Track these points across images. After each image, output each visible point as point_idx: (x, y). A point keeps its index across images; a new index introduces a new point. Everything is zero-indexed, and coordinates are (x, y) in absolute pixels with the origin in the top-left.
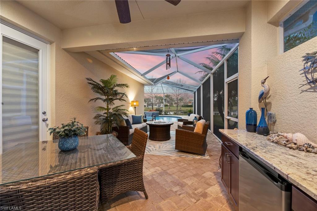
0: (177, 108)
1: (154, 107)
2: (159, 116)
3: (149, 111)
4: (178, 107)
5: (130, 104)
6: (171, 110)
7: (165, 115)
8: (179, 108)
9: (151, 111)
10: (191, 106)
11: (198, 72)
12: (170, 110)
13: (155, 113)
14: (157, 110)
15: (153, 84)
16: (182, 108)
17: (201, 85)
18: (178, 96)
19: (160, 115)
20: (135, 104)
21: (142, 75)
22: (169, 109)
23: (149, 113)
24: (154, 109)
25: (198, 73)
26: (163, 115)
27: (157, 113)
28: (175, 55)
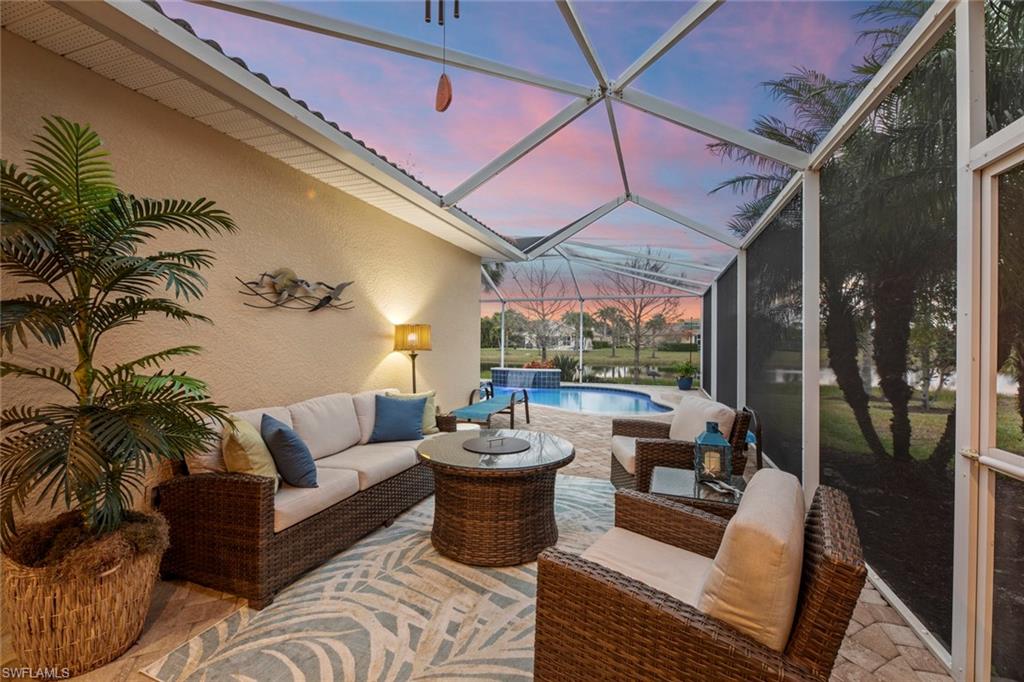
0: (637, 355)
1: (547, 349)
2: (562, 384)
3: (528, 367)
4: (641, 352)
5: (388, 337)
6: (618, 359)
7: (584, 381)
8: (644, 356)
9: (534, 365)
10: (693, 348)
11: (729, 183)
12: (613, 359)
13: (544, 373)
14: (556, 363)
15: (523, 256)
16: (657, 354)
17: (736, 252)
18: (642, 309)
19: (563, 380)
20: (412, 337)
21: (442, 204)
22: (613, 356)
23: (525, 372)
24: (550, 358)
25: (729, 187)
26: (578, 381)
27: (554, 373)
28: (604, 89)
